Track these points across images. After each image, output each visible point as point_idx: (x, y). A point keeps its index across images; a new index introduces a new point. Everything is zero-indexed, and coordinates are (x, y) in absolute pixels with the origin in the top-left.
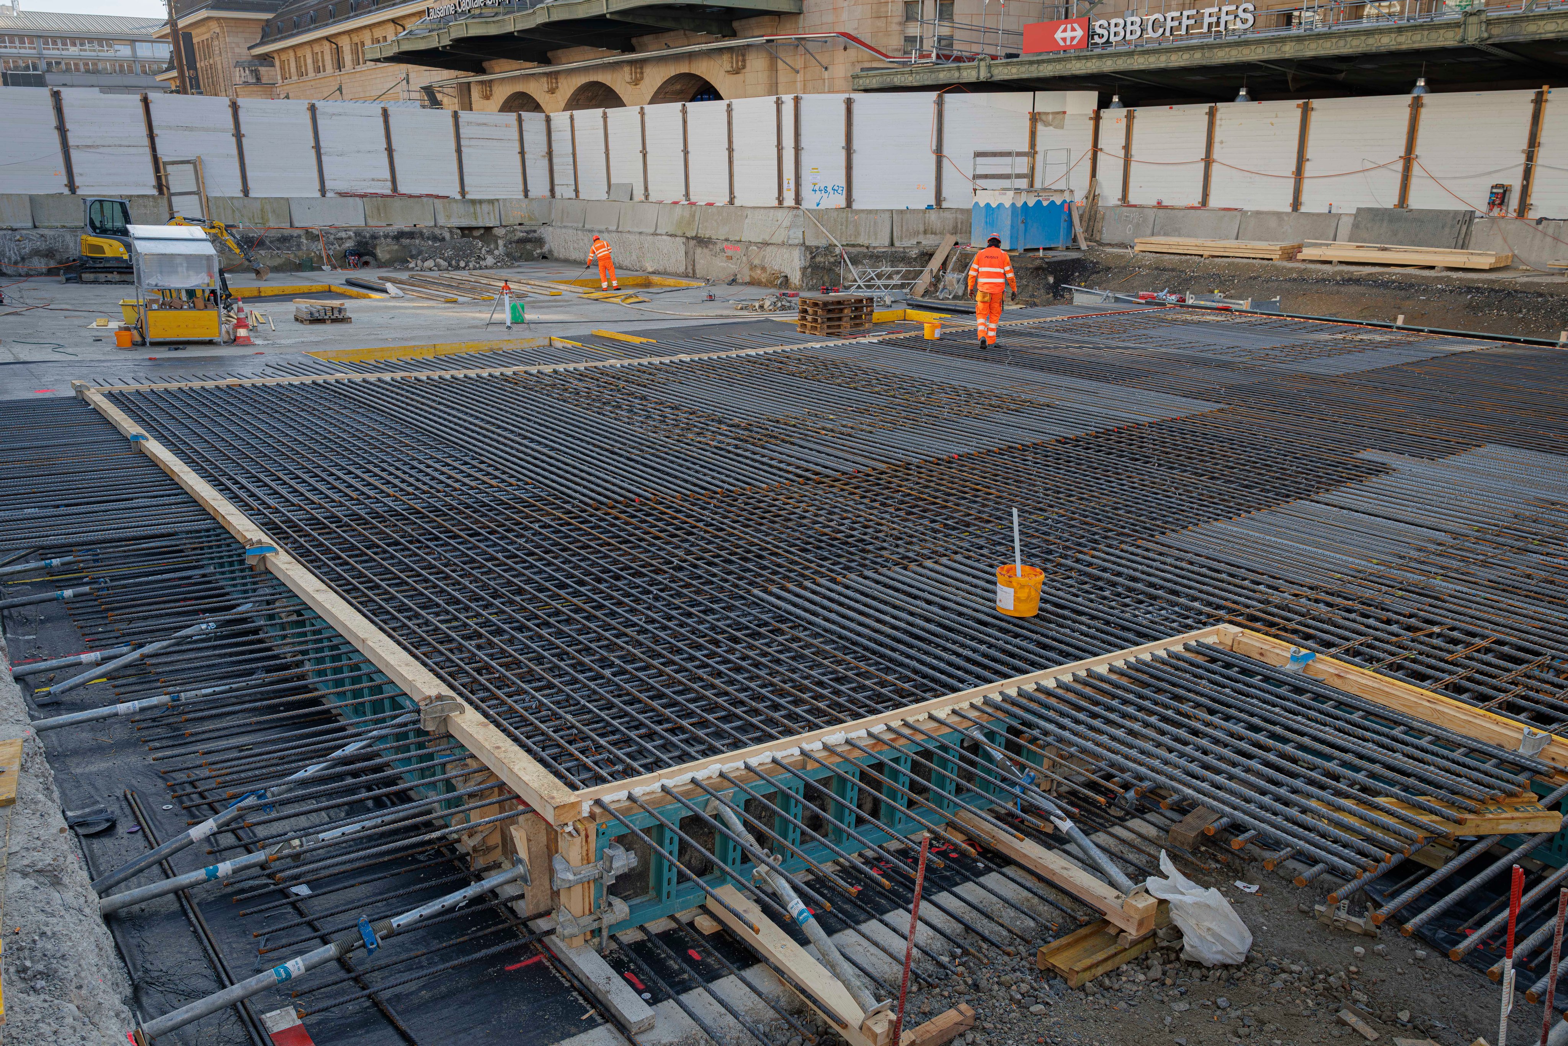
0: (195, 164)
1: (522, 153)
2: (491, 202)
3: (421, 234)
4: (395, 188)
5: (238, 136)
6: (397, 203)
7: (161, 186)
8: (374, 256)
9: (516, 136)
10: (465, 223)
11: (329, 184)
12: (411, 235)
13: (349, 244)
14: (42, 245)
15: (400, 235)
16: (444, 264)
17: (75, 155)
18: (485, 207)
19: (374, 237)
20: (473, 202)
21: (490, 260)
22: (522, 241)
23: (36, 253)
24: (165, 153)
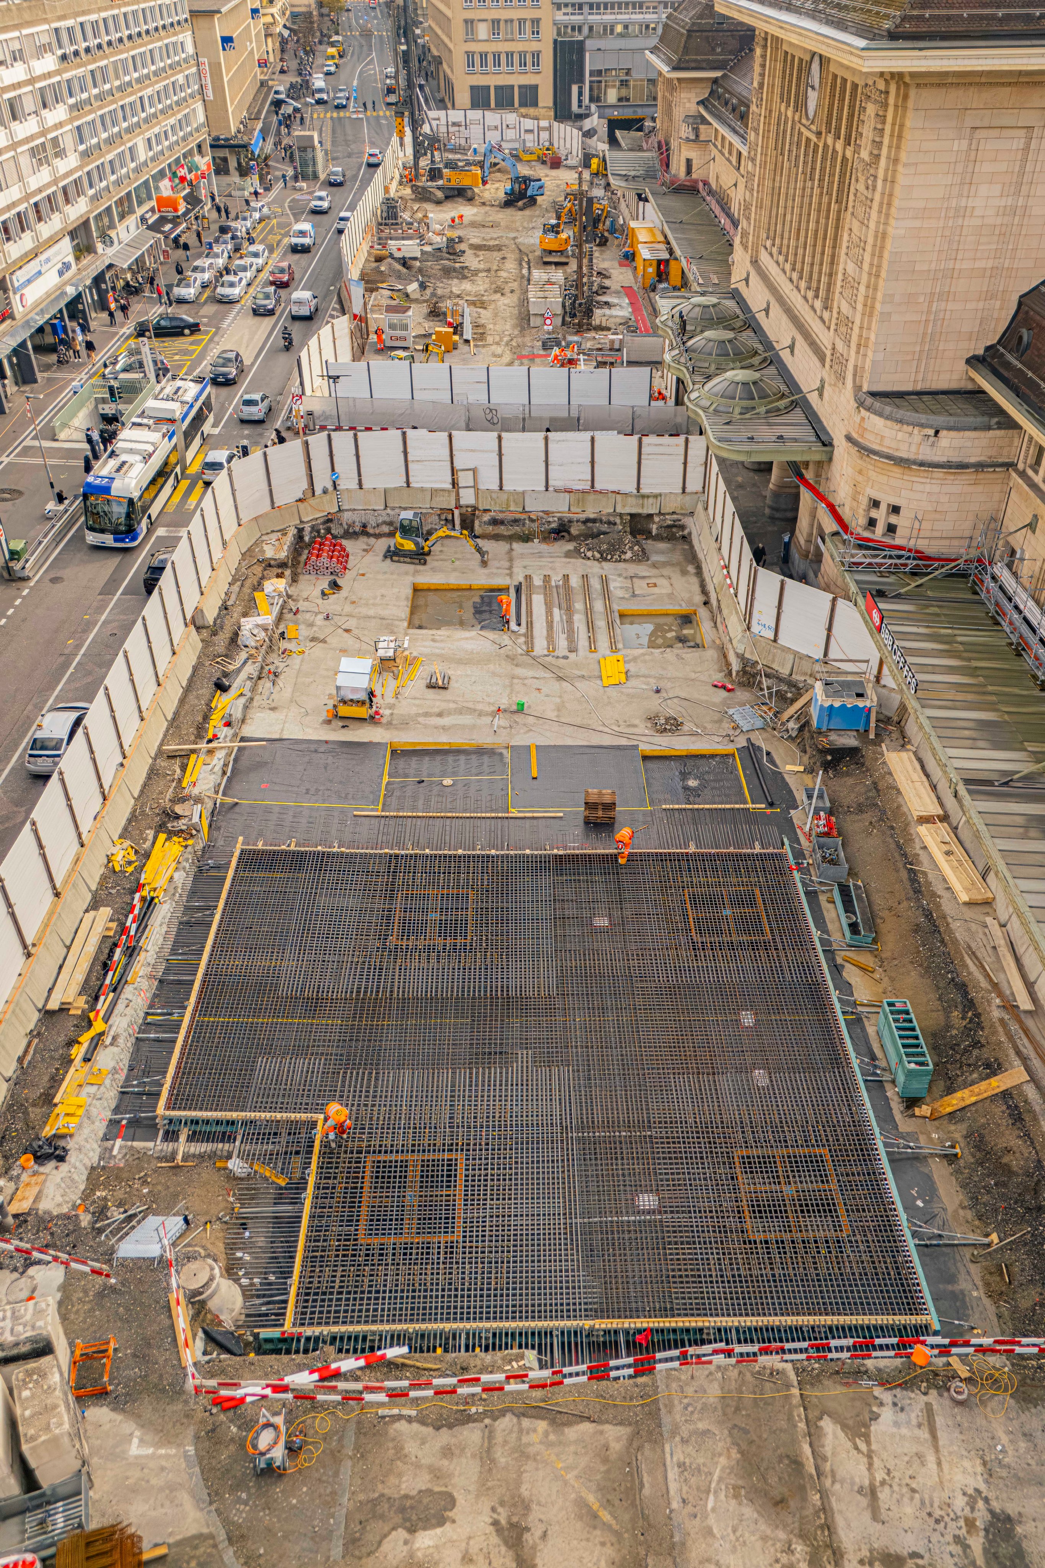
0: (474, 471)
1: (685, 463)
2: (656, 496)
3: (601, 521)
4: (593, 486)
5: (500, 455)
6: (592, 497)
7: (454, 483)
8: (569, 533)
9: (682, 452)
10: (634, 511)
11: (551, 483)
12: (594, 521)
13: (554, 525)
14: (387, 519)
15: (587, 521)
16: (598, 555)
17: (410, 465)
18: (651, 500)
19: (570, 521)
20: (643, 497)
21: (629, 555)
22: (669, 527)
23: (385, 523)
24: (458, 465)
